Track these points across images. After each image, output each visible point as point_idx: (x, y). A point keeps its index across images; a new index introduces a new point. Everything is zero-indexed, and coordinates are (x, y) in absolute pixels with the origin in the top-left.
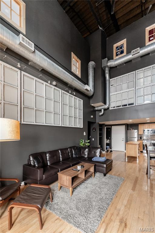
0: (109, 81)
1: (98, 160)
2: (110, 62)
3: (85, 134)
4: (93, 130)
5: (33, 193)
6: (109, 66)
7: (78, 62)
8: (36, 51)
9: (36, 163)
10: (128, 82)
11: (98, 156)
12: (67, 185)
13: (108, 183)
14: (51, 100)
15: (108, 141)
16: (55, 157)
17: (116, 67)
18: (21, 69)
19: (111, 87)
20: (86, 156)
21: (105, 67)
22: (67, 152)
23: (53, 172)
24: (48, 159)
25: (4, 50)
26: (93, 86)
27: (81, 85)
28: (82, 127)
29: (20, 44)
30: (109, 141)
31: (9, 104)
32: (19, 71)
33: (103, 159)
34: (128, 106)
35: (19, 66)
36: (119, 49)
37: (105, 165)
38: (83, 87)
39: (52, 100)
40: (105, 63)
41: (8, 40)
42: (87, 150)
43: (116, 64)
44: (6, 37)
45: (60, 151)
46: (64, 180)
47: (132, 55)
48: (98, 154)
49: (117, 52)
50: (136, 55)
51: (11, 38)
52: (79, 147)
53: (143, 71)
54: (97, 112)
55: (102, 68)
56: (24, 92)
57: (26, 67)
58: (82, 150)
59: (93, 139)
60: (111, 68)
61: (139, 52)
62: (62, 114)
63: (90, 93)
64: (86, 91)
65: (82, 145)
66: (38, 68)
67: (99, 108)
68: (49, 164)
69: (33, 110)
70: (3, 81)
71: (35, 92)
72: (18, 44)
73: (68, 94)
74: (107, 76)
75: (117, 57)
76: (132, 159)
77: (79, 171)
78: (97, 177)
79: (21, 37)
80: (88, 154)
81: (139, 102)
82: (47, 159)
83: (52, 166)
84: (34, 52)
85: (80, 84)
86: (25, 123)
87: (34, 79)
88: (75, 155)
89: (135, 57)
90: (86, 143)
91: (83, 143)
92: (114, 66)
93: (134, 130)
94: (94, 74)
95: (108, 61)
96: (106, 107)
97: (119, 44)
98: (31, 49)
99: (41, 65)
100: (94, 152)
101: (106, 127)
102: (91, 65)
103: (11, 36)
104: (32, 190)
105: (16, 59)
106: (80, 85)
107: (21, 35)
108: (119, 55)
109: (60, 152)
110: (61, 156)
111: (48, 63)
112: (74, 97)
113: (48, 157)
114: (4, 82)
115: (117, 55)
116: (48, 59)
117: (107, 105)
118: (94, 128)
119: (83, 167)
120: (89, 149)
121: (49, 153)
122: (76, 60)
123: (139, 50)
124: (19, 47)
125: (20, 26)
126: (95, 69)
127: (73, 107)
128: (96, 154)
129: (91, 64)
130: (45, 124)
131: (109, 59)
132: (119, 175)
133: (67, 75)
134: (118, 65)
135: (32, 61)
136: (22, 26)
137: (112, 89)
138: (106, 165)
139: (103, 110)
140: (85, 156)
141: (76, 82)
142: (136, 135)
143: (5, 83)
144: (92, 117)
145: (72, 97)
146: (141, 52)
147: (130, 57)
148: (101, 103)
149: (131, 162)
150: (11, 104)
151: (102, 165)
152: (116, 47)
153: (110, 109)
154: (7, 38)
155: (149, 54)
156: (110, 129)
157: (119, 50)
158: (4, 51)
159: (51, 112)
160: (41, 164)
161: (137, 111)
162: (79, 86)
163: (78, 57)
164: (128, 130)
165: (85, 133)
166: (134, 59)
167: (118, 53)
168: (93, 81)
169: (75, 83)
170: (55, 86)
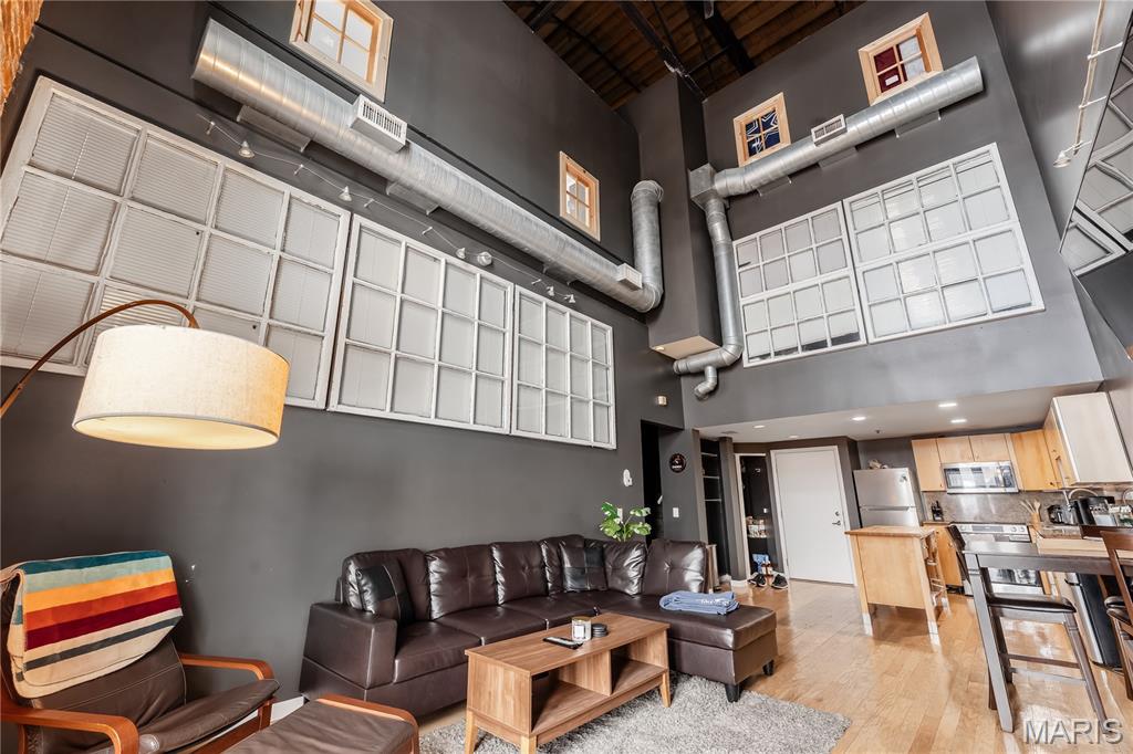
0: (729, 248)
1: (691, 605)
2: (725, 176)
3: (627, 479)
4: (672, 463)
5: (319, 735)
6: (724, 194)
7: (587, 185)
8: (415, 147)
9: (368, 597)
10: (814, 246)
11: (695, 587)
12: (509, 723)
13: (750, 741)
14: (466, 321)
15: (759, 529)
16: (471, 580)
17: (755, 192)
18: (352, 208)
19: (738, 271)
20: (633, 589)
21: (705, 197)
22: (536, 562)
23: (445, 648)
24: (433, 587)
25: (302, 150)
26: (655, 269)
27: (601, 263)
28: (612, 445)
29: (358, 126)
30: (763, 527)
31: (290, 329)
32: (345, 215)
33: (718, 600)
34: (830, 348)
35: (347, 197)
36: (758, 131)
37: (729, 632)
38: (610, 274)
39: (473, 323)
40: (703, 183)
41: (316, 118)
42: (635, 554)
43: (753, 181)
44: (309, 108)
45: (499, 550)
46: (496, 692)
47: (817, 144)
48: (692, 575)
49: (753, 141)
50: (833, 141)
51: (326, 109)
52: (598, 542)
53: (877, 199)
54: (683, 381)
55: (691, 203)
56: (358, 289)
57: (372, 200)
58: (611, 558)
59: (676, 512)
60: (731, 201)
61: (844, 131)
62: (516, 382)
63: (642, 297)
64: (624, 291)
65: (610, 531)
66: (419, 204)
67: (694, 363)
68: (436, 612)
69: (385, 358)
70: (279, 246)
71: (399, 289)
72: (350, 125)
73: (545, 301)
74: (718, 230)
75: (754, 159)
76: (898, 623)
77: (576, 647)
78: (689, 704)
79: (361, 104)
80: (642, 578)
81: (885, 324)
82: (428, 584)
83: (451, 622)
84: (406, 148)
85: (596, 260)
86: (342, 409)
87: (400, 243)
88: (574, 578)
89: (831, 150)
90: (635, 520)
91: (617, 521)
92: (743, 191)
93: (888, 470)
94: (656, 226)
95: (716, 176)
96: (726, 354)
97: (755, 113)
98: (396, 138)
99: (430, 193)
100: (673, 567)
101: (738, 456)
102: (642, 195)
103: (327, 104)
104: (316, 724)
105: (341, 176)
106: (597, 266)
107: (362, 99)
108: (762, 150)
109: (496, 554)
110: (500, 578)
111: (457, 187)
112: (569, 311)
113: (434, 578)
114: (283, 250)
115: (752, 152)
116: (459, 173)
117: (731, 349)
118: (675, 456)
119: (606, 632)
120: (645, 552)
121: (443, 554)
122: (580, 179)
123: (843, 123)
124: (352, 137)
125: (369, 79)
126: (660, 208)
127: (565, 354)
128: (681, 577)
129: (645, 190)
130: (433, 421)
131: (718, 168)
132: (820, 700)
133: (537, 225)
134: (762, 186)
135: (396, 181)
136: (374, 79)
137: (746, 279)
138: (737, 635)
139: (710, 372)
140: (627, 585)
141: (577, 254)
142: (904, 492)
143: (284, 255)
144: (661, 400)
145: (564, 313)
146: (852, 129)
147: (807, 151)
148: (700, 338)
149: (895, 641)
150: (295, 331)
151: (714, 630)
152: (744, 124)
153: (746, 364)
154: (314, 111)
155: (890, 133)
156: (763, 463)
157: (757, 135)
158: (299, 152)
159: (464, 372)
160: (392, 605)
161: (881, 367)
162: (594, 269)
163: (587, 168)
164: (859, 468)
165: (627, 473)
166: (829, 157)
167: (755, 145)
168: (653, 251)
169: (571, 256)
170: (490, 268)
